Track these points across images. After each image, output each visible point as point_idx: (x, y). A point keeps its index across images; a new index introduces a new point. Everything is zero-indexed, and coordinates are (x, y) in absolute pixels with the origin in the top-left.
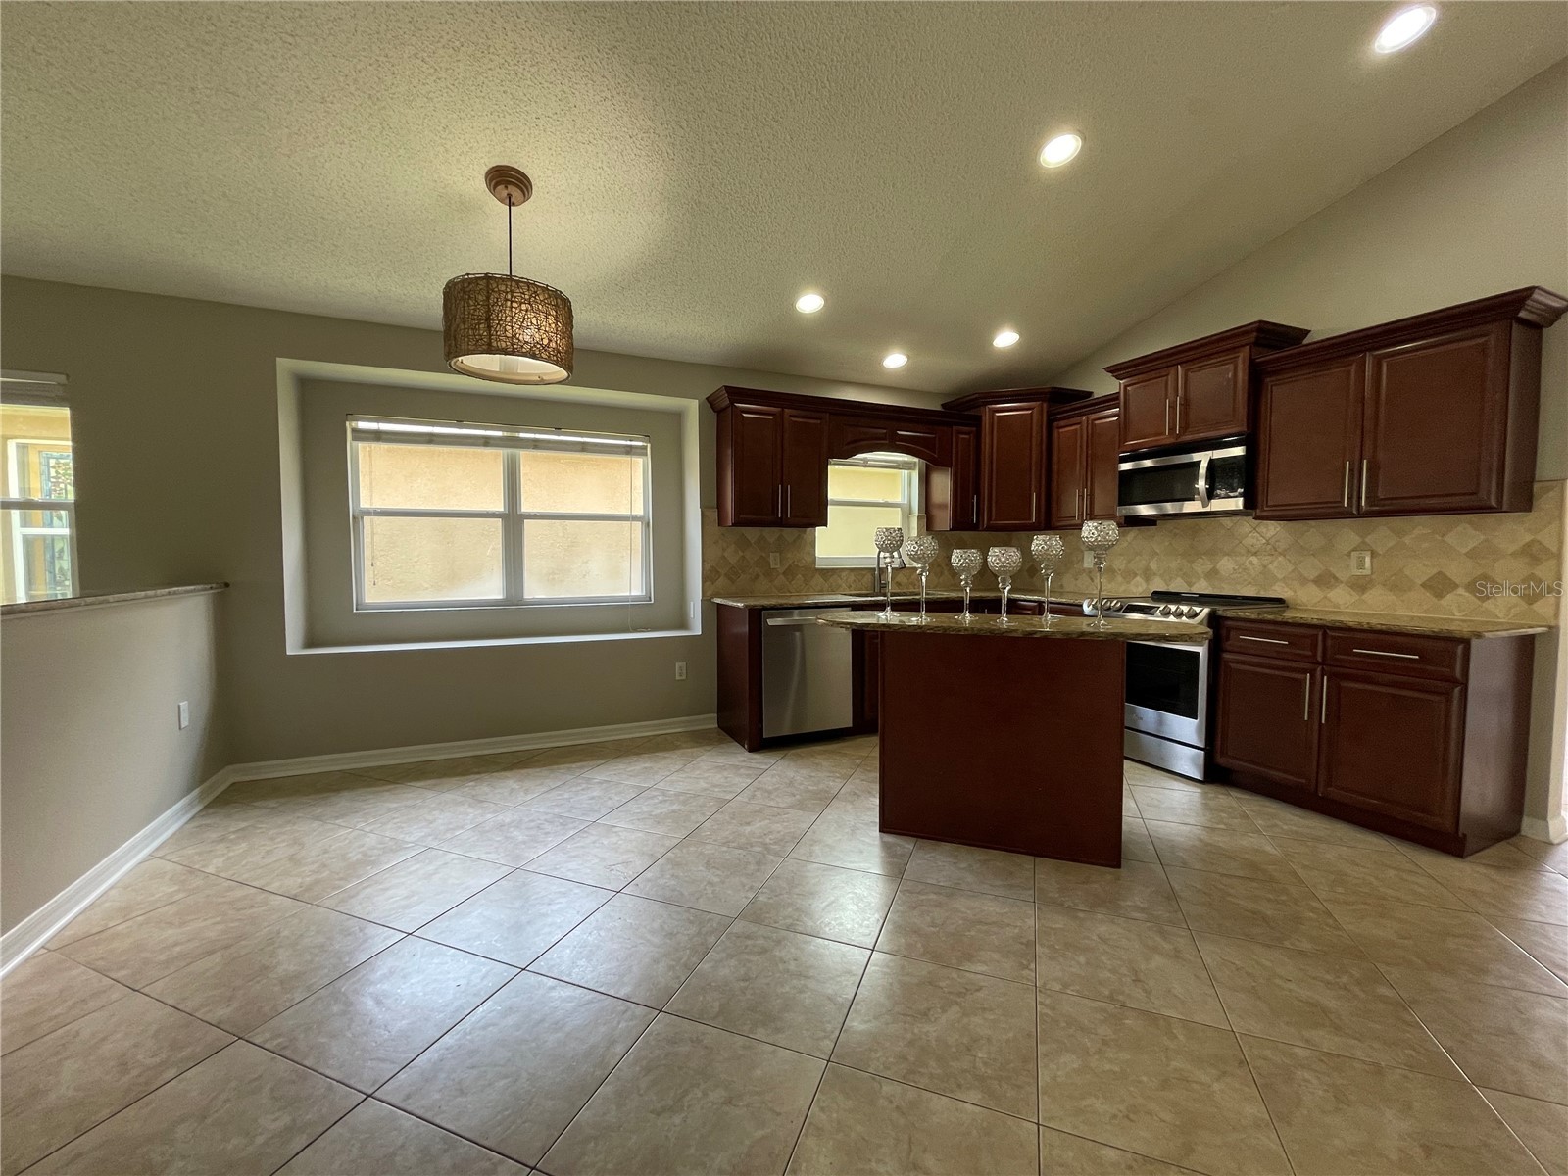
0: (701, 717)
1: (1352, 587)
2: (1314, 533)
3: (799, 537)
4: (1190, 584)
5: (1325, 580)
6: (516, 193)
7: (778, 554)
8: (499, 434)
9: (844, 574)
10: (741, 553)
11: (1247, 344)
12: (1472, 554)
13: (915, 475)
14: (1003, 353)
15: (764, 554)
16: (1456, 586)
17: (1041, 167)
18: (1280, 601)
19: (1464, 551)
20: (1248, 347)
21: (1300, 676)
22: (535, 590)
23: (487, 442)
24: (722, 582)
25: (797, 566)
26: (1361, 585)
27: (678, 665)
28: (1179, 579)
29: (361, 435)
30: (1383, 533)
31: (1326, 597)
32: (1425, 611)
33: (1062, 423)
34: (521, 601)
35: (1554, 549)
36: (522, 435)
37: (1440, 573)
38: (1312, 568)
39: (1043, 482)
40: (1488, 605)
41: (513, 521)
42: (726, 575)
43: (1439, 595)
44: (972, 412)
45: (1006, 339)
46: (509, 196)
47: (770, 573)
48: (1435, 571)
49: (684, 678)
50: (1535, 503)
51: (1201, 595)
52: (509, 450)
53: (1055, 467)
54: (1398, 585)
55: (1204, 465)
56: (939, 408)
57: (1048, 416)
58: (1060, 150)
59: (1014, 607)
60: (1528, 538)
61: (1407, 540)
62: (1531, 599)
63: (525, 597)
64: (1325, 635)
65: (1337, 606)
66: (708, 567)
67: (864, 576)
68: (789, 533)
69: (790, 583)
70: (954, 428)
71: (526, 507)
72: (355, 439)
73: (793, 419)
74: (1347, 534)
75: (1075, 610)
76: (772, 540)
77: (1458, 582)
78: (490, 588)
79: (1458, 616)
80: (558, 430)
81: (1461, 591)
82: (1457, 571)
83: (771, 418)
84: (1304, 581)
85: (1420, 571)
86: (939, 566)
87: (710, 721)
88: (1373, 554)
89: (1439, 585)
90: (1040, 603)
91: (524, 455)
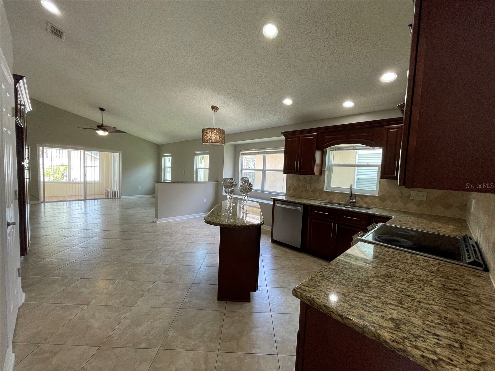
3: (318, 179)
7: (310, 184)
8: (261, 151)
9: (336, 194)
10: (298, 183)
15: (305, 184)
23: (258, 153)
25: (317, 189)
29: (242, 154)
34: (263, 191)
41: (263, 171)
42: (293, 189)
46: (214, 110)
47: (306, 191)
52: (264, 155)
66: (288, 186)
69: (314, 195)
71: (267, 168)
73: (304, 138)
76: (308, 179)
78: (259, 187)
80: (272, 148)
83: (296, 139)
91: (267, 156)
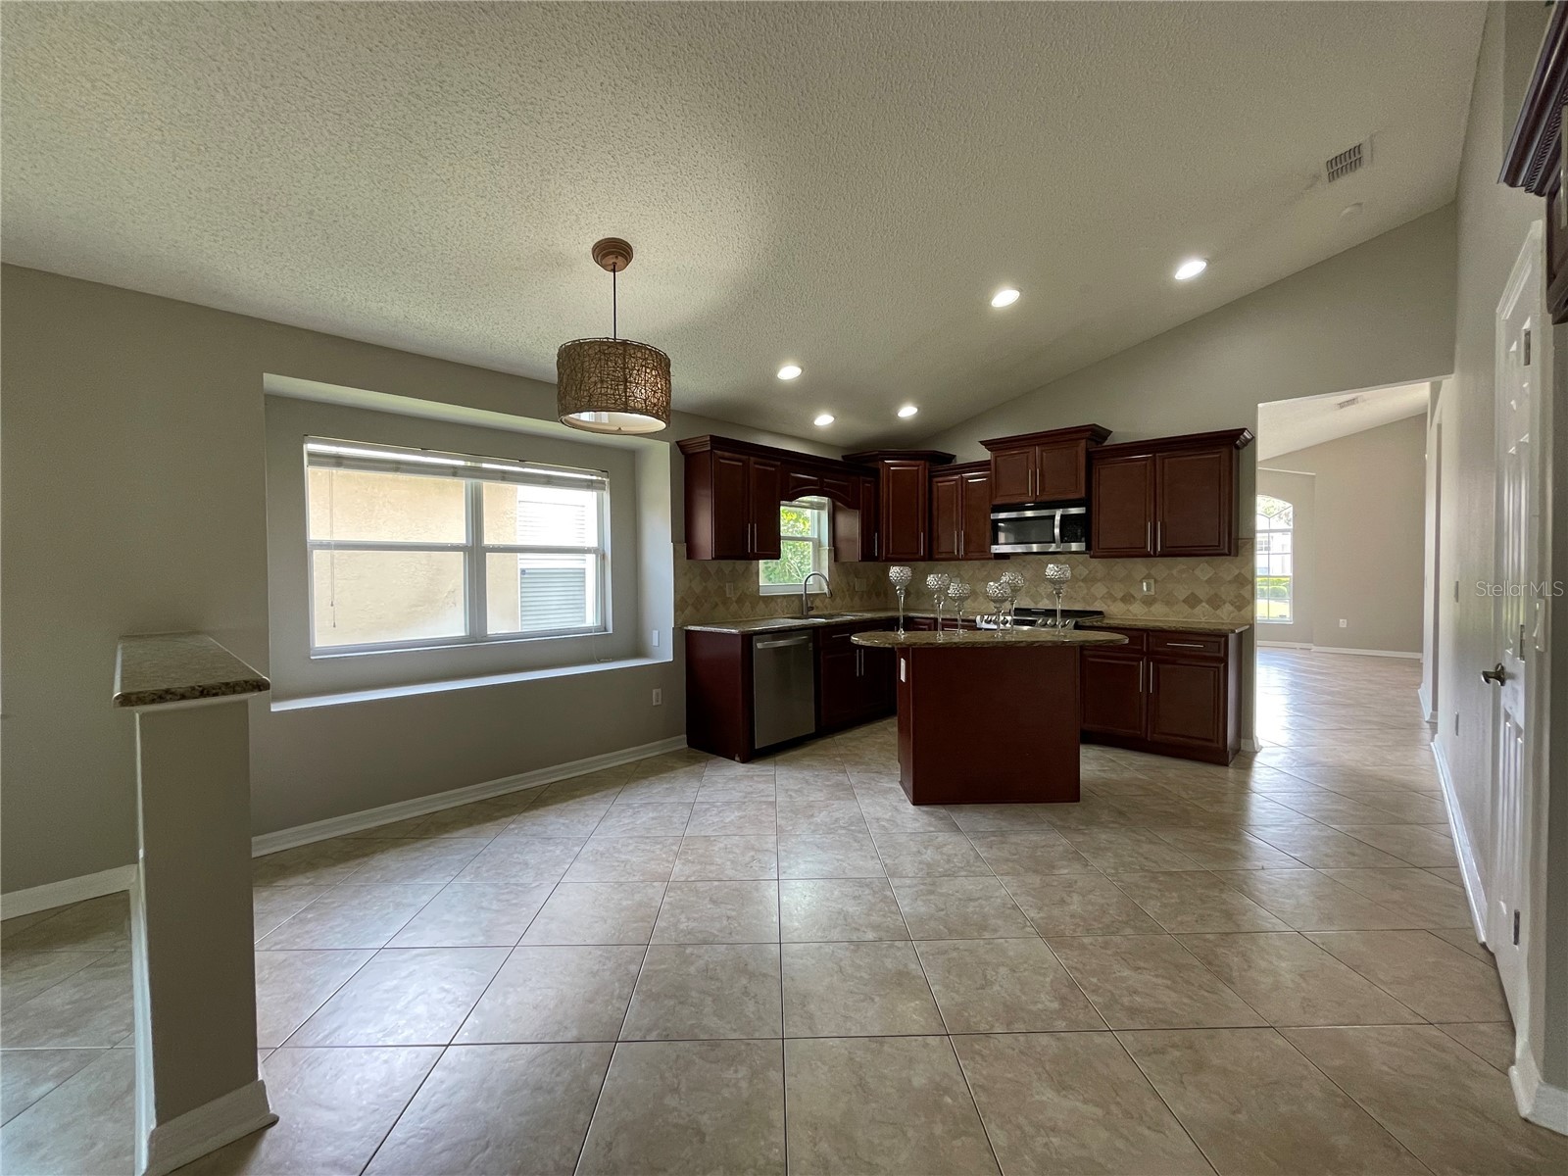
0: (674, 738)
1: (1143, 603)
2: (1121, 567)
3: (747, 569)
4: (1036, 603)
5: (1128, 598)
6: (620, 261)
7: (732, 584)
8: (461, 463)
9: (779, 600)
10: (704, 584)
11: (1083, 439)
12: (1209, 581)
13: (825, 515)
14: (904, 423)
15: (722, 585)
16: (1202, 601)
17: (990, 305)
18: (1100, 613)
19: (1205, 579)
20: (1084, 441)
21: (1135, 663)
22: (499, 624)
23: (455, 472)
24: (689, 611)
25: (745, 594)
26: (1149, 601)
27: (654, 692)
28: (1028, 599)
29: (318, 459)
30: (1162, 567)
31: (1128, 610)
32: (1185, 618)
33: (941, 479)
34: (486, 638)
35: (1251, 579)
36: (485, 465)
37: (1192, 593)
38: (1119, 590)
39: (927, 524)
40: (1218, 612)
41: (476, 553)
42: (692, 604)
43: (1193, 607)
44: (870, 465)
45: (908, 412)
46: (614, 264)
47: (725, 602)
48: (1190, 592)
49: (660, 703)
50: (1240, 552)
51: (1046, 610)
52: (474, 481)
53: (935, 513)
54: (1169, 602)
55: (1058, 518)
56: (840, 459)
57: (930, 472)
58: (1005, 298)
59: (910, 624)
60: (1237, 572)
61: (1175, 572)
62: (1239, 608)
63: (490, 632)
64: (1148, 636)
65: (1135, 615)
66: (679, 597)
67: (793, 601)
68: (740, 564)
69: (741, 609)
70: (861, 478)
71: (489, 539)
72: (310, 463)
73: (757, 466)
74: (1139, 566)
75: (971, 625)
76: (727, 572)
77: (1201, 598)
78: (452, 625)
79: (1203, 620)
80: (522, 461)
81: (1204, 604)
82: (1202, 592)
83: (740, 464)
84: (1115, 600)
85: (1182, 592)
86: (843, 591)
87: (681, 742)
88: (1156, 581)
89: (1192, 601)
90: (936, 620)
91: (488, 487)
